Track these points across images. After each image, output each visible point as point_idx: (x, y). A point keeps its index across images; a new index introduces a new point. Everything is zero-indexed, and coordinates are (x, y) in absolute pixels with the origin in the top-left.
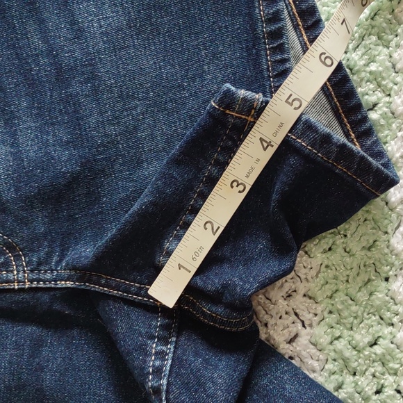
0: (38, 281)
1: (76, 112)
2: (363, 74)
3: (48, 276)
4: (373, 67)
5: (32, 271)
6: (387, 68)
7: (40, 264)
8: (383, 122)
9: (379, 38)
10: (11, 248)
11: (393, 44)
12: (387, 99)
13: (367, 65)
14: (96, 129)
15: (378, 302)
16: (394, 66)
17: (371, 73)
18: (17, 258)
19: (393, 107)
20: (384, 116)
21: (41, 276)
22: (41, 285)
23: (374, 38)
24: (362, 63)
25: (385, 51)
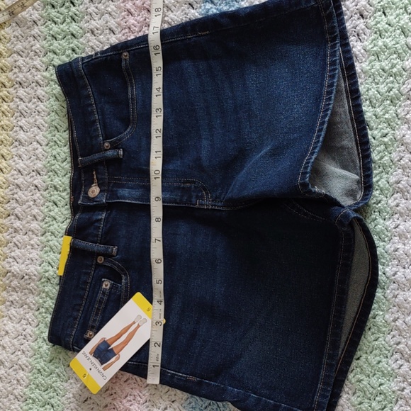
0: (215, 206)
1: (239, 126)
2: (382, 119)
3: (220, 204)
4: (387, 116)
5: (213, 201)
6: (394, 117)
7: (216, 198)
8: (390, 143)
9: (392, 102)
10: (205, 189)
11: (398, 105)
12: (393, 132)
13: (384, 115)
14: (248, 135)
15: (378, 230)
16: (397, 115)
17: (386, 119)
18: (207, 194)
19: (395, 136)
20: (391, 140)
21: (217, 204)
22: (216, 208)
23: (388, 102)
24: (381, 113)
25: (394, 108)
